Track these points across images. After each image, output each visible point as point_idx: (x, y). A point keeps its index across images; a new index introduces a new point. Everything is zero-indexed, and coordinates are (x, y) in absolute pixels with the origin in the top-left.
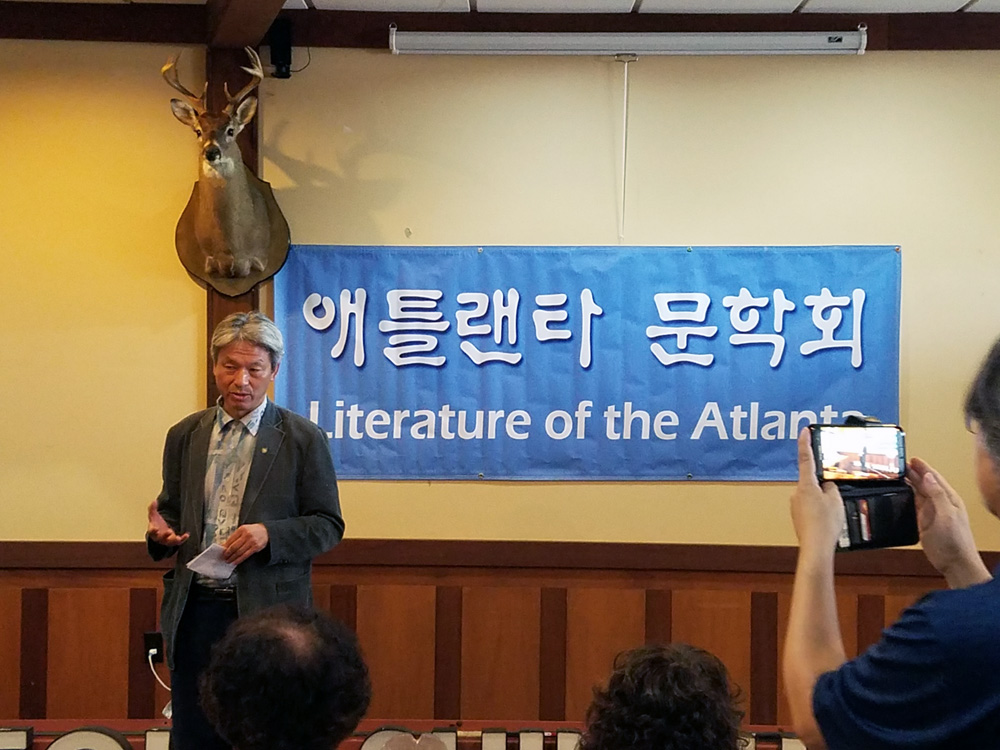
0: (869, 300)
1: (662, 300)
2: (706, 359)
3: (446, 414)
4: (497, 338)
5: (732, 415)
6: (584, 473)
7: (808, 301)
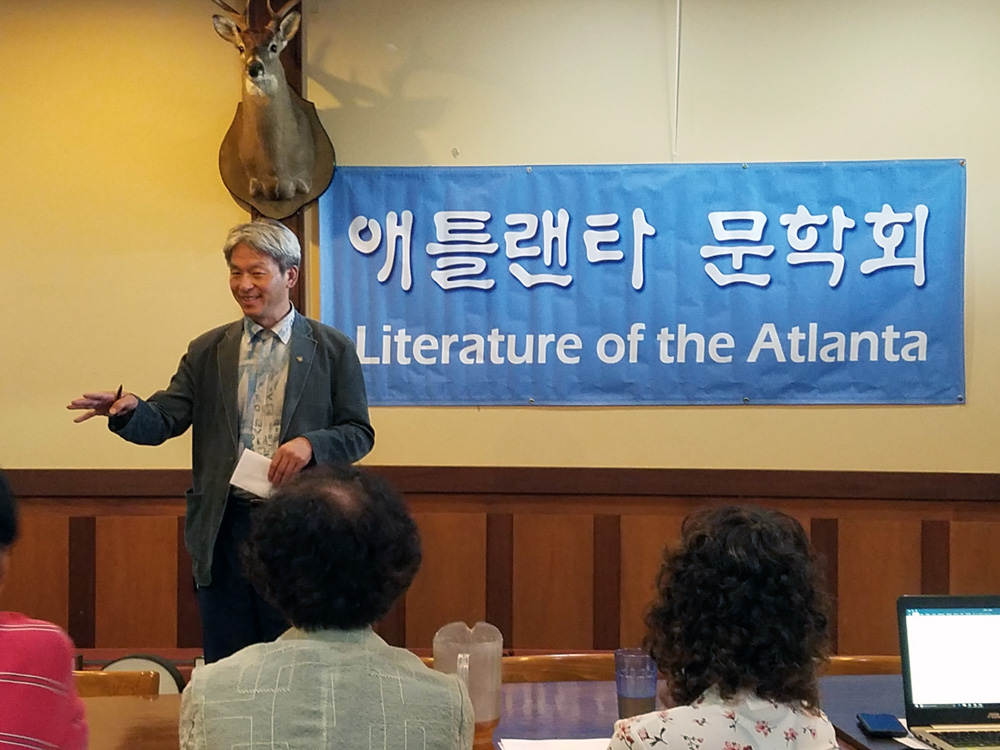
0: (933, 217)
1: (716, 219)
2: (762, 280)
3: (495, 338)
4: (547, 261)
5: (790, 336)
6: (638, 397)
7: (869, 218)
